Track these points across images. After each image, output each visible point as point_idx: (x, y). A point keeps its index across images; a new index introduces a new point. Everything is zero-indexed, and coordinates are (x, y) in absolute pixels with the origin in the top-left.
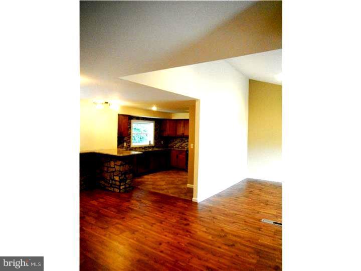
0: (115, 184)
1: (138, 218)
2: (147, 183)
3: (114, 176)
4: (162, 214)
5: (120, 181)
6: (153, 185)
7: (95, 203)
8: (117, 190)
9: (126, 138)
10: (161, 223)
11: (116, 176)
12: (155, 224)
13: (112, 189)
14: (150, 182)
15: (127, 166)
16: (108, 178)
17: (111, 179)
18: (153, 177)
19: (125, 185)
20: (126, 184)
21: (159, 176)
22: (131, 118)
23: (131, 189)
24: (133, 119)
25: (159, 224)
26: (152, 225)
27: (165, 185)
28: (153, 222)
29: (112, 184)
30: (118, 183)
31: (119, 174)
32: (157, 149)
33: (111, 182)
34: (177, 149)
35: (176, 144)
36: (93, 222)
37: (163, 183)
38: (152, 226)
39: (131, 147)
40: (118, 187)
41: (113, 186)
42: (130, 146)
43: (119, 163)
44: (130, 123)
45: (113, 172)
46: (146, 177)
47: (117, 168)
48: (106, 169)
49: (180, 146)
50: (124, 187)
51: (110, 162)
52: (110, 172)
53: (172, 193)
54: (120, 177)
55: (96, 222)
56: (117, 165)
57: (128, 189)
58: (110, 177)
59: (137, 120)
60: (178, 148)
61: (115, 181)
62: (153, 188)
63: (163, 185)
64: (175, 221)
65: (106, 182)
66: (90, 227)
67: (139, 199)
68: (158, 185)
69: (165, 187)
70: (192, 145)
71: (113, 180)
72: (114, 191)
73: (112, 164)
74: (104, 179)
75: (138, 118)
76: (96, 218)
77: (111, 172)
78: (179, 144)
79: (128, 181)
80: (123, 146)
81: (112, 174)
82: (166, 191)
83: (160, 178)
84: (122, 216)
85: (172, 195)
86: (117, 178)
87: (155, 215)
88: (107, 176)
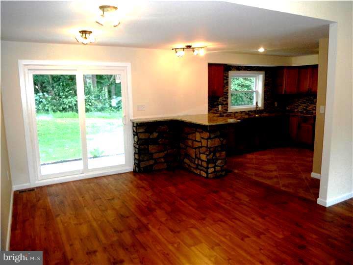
0: (201, 166)
1: (224, 222)
2: (248, 165)
3: (200, 153)
4: (261, 220)
5: (208, 162)
6: (256, 169)
7: (172, 190)
8: (204, 175)
9: (221, 98)
10: (259, 237)
11: (203, 153)
12: (248, 237)
13: (198, 172)
14: (253, 164)
15: (217, 140)
16: (194, 156)
17: (196, 157)
18: (259, 157)
19: (214, 167)
20: (216, 166)
21: (269, 156)
22: (227, 68)
23: (223, 173)
24: (231, 70)
25: (254, 238)
26: (243, 237)
27: (275, 170)
28: (246, 233)
29: (198, 165)
30: (204, 164)
31: (207, 151)
32: (267, 115)
33: (196, 162)
34: (299, 114)
35: (298, 106)
36: (163, 219)
37: (273, 167)
38: (242, 239)
39: (229, 111)
40: (206, 170)
41: (199, 167)
42: (227, 110)
43: (206, 135)
44: (227, 77)
45: (199, 148)
46: (249, 156)
47: (204, 143)
48: (190, 143)
49: (304, 109)
50: (213, 170)
51: (195, 133)
52: (195, 148)
53: (284, 186)
54: (207, 155)
55: (167, 220)
56: (203, 138)
57: (218, 174)
58: (196, 155)
59: (238, 72)
60: (302, 112)
61: (202, 161)
62: (256, 175)
63: (272, 171)
64: (281, 236)
65: (191, 161)
66: (158, 227)
67: (231, 190)
68: (265, 171)
69: (275, 174)
70: (322, 107)
71: (199, 159)
72: (200, 175)
73: (198, 136)
74: (188, 156)
75: (239, 68)
76: (168, 213)
77: (197, 148)
78: (302, 106)
79: (219, 162)
80: (217, 110)
81: (197, 150)
82: (275, 180)
83: (269, 159)
84: (203, 216)
85: (283, 189)
86: (203, 157)
87: (250, 220)
88: (192, 152)
